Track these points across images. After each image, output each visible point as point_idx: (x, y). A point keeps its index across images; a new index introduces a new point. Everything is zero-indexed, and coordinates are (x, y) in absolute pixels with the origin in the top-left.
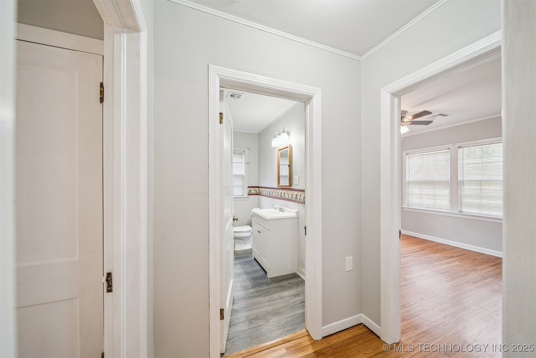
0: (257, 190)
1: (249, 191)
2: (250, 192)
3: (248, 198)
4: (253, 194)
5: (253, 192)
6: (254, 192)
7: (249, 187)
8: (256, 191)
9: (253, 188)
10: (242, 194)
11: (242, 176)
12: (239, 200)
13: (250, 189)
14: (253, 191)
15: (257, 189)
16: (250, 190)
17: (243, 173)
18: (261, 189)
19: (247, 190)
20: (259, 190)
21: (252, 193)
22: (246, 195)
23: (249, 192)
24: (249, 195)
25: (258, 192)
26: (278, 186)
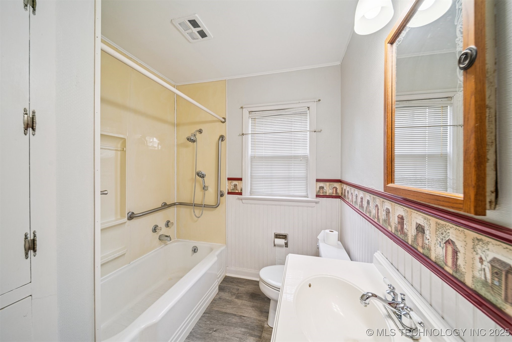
0: (338, 187)
1: (318, 189)
2: (321, 192)
3: (317, 203)
4: (328, 194)
5: (328, 192)
6: (331, 191)
7: (318, 181)
8: (334, 189)
9: (328, 184)
10: (304, 194)
11: (305, 158)
12: (298, 206)
13: (321, 184)
14: (328, 189)
15: (337, 185)
16: (322, 188)
17: (307, 152)
18: (345, 187)
19: (314, 188)
20: (342, 189)
21: (326, 192)
22: (312, 197)
23: (319, 191)
24: (317, 196)
25: (339, 191)
26: (386, 188)
